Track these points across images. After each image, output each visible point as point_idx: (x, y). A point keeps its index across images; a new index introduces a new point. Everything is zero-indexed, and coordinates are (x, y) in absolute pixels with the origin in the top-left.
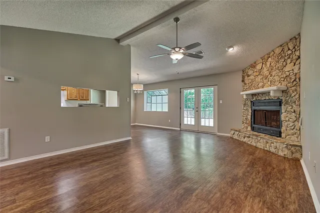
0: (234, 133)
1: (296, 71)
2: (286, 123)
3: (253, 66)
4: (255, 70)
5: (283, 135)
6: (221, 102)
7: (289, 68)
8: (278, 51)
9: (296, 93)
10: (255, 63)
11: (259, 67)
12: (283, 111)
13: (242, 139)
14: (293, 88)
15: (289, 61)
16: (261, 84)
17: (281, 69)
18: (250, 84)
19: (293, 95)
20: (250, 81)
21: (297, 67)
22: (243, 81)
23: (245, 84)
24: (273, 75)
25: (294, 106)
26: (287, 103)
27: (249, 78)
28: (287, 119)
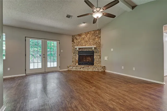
0: (72, 68)
1: (99, 41)
2: (96, 60)
3: (80, 35)
4: (81, 37)
5: (95, 64)
6: (62, 51)
7: (97, 40)
8: (93, 32)
9: (99, 49)
10: (81, 34)
11: (83, 36)
12: (95, 55)
13: (79, 70)
14: (98, 47)
15: (97, 37)
16: (84, 44)
17: (94, 40)
18: (78, 43)
19: (98, 50)
20: (78, 42)
21: (100, 40)
22: (73, 41)
23: (74, 43)
24: (90, 41)
25: (99, 53)
26: (96, 52)
27: (77, 40)
28: (96, 58)
